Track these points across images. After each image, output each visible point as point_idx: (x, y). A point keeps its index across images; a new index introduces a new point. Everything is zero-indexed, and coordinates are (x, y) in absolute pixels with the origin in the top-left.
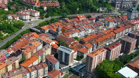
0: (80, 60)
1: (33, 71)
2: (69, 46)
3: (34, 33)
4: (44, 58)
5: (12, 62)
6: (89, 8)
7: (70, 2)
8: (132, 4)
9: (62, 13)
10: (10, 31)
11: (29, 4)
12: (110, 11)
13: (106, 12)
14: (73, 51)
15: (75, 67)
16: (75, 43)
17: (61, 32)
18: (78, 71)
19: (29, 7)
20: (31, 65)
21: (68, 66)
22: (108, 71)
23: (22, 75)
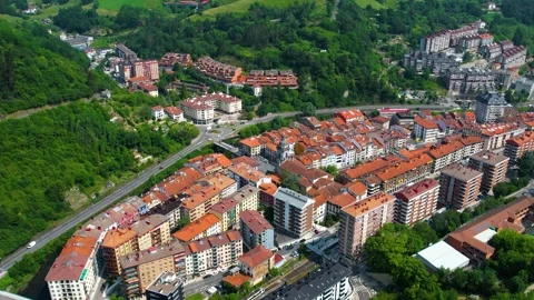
0: (332, 225)
1: (201, 249)
2: (308, 189)
3: (220, 155)
4: (238, 218)
5: (150, 227)
6: (375, 92)
7: (326, 75)
8: (496, 80)
9: (302, 104)
10: (157, 150)
11: (215, 78)
12: (433, 99)
13: (421, 102)
14: (310, 201)
15: (313, 243)
16: (323, 182)
17: (291, 152)
18: (320, 252)
19: (214, 88)
20: (201, 236)
21: (299, 240)
22: (391, 251)
23: (172, 260)
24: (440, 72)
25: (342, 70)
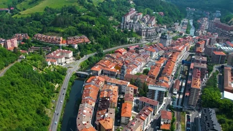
6: (119, 40)
12: (138, 40)
16: (149, 80)
24: (136, 30)
25: (105, 33)
